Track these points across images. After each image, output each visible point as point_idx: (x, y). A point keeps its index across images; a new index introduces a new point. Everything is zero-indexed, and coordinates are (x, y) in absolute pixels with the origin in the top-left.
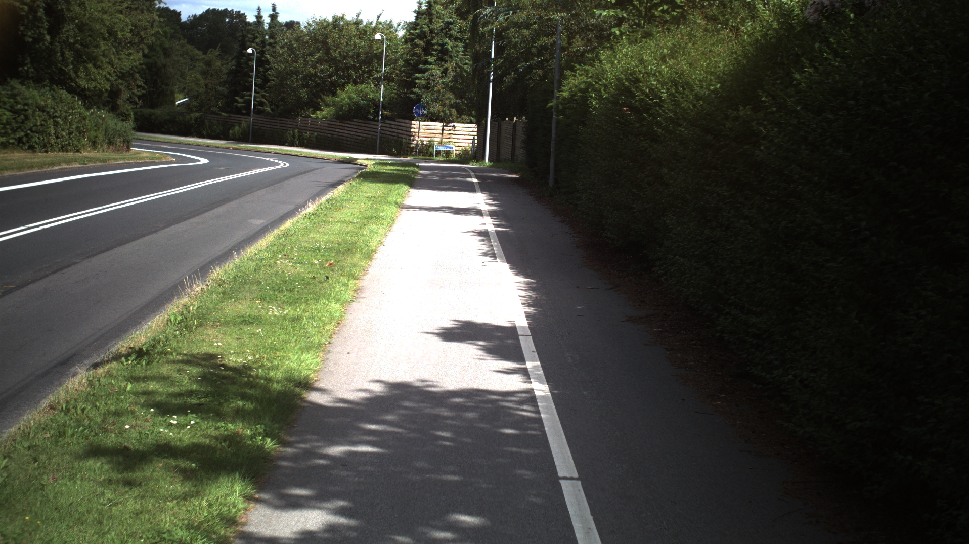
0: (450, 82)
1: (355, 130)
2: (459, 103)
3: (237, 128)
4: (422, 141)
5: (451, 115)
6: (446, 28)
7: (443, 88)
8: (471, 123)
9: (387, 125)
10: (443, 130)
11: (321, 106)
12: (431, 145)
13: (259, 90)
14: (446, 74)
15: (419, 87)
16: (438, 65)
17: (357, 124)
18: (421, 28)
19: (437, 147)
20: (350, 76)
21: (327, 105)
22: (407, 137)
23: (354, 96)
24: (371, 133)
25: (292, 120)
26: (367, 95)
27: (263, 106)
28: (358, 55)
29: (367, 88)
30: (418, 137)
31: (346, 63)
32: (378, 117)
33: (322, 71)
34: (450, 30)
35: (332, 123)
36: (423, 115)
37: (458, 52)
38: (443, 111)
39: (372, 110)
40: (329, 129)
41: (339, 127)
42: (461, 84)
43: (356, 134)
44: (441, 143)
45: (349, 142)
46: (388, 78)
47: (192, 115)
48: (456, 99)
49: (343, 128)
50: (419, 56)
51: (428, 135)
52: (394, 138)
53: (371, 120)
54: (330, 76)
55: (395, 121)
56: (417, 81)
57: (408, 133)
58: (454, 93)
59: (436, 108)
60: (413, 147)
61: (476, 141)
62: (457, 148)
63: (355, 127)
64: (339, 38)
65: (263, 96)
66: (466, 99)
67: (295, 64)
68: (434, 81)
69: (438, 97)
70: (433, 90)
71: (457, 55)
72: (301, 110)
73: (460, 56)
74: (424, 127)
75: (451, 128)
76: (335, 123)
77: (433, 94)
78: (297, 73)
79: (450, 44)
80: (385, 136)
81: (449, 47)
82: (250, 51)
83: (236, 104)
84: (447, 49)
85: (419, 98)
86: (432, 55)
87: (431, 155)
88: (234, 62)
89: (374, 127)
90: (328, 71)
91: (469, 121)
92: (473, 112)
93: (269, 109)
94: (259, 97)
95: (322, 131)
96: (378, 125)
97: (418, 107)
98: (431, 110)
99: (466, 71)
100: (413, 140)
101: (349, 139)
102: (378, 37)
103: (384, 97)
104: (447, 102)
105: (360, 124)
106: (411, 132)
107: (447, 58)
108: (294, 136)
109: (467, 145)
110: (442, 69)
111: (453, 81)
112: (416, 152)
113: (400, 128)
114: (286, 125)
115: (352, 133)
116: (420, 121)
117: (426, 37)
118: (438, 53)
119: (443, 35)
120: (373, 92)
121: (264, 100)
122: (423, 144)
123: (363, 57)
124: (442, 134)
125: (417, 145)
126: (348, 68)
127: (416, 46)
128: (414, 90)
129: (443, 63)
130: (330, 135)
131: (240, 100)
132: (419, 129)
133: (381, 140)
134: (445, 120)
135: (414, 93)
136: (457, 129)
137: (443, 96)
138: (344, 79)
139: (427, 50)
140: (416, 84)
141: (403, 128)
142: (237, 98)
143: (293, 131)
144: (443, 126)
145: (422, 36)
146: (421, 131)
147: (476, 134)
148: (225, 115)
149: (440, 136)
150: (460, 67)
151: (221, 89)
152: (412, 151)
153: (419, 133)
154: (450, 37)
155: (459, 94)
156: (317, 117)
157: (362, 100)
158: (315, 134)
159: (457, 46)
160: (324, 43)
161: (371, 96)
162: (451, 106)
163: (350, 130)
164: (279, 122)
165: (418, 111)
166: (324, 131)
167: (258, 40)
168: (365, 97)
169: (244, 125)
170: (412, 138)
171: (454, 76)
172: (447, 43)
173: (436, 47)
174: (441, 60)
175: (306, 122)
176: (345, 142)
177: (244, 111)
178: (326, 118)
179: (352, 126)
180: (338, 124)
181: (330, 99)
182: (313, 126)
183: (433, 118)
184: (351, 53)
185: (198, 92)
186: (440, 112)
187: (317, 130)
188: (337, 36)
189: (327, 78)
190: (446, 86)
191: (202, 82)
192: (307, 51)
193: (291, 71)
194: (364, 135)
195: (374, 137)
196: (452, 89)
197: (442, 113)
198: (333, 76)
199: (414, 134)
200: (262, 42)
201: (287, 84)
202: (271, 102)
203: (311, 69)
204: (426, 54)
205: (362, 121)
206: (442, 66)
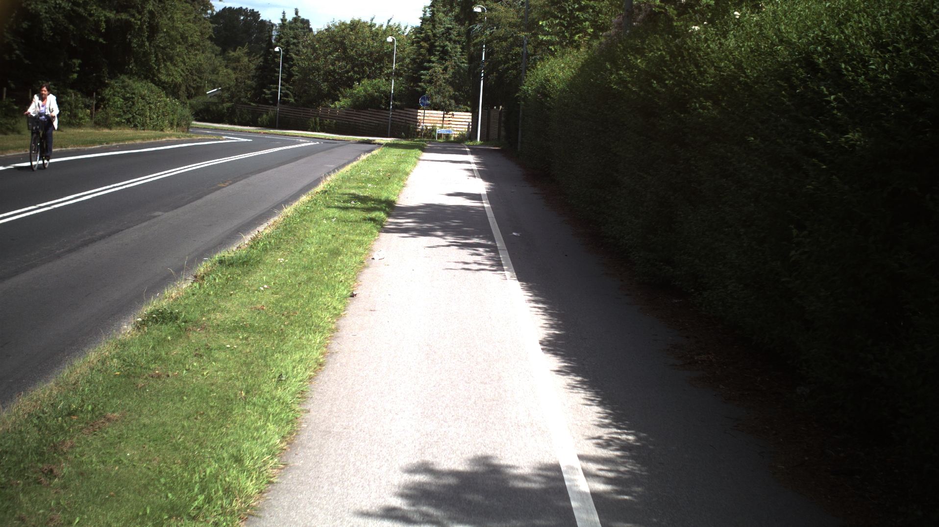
0: (449, 77)
1: (370, 118)
2: (457, 95)
3: (265, 116)
4: (426, 126)
5: (450, 105)
6: (447, 32)
7: (444, 83)
8: (467, 111)
9: (397, 114)
10: (444, 117)
11: (339, 97)
12: (433, 130)
13: (285, 83)
14: (446, 71)
15: (424, 82)
16: (440, 63)
17: (371, 112)
18: (425, 32)
19: (439, 131)
20: (364, 72)
21: (345, 97)
22: (414, 123)
23: (369, 88)
24: (383, 120)
25: (314, 110)
26: (379, 88)
27: (288, 98)
28: (371, 53)
29: (380, 82)
30: (423, 123)
31: (361, 61)
32: (390, 107)
33: (340, 68)
34: (450, 34)
35: (349, 112)
36: (427, 105)
37: (457, 52)
38: (444, 102)
39: (383, 101)
40: (347, 117)
41: (355, 115)
42: (459, 80)
43: (371, 121)
44: (442, 127)
46: (398, 74)
47: (224, 105)
48: (455, 92)
49: (359, 116)
50: (424, 56)
51: (432, 122)
52: (403, 124)
53: (383, 109)
54: (348, 72)
55: (403, 110)
56: (422, 77)
57: (414, 120)
58: (453, 87)
59: (438, 99)
60: (419, 132)
61: (470, 127)
62: (455, 132)
63: (369, 115)
64: (356, 39)
65: (288, 89)
66: (463, 92)
67: (316, 62)
68: (437, 77)
69: (439, 90)
70: (435, 84)
71: (456, 55)
72: (322, 101)
73: (458, 56)
74: (428, 115)
75: (450, 116)
76: (352, 112)
77: (435, 87)
78: (318, 69)
79: (449, 46)
80: (395, 122)
81: (449, 49)
82: (277, 49)
83: (263, 95)
84: (447, 50)
85: (424, 91)
86: (435, 55)
87: (434, 137)
88: (261, 59)
89: (386, 115)
90: (346, 67)
91: (465, 110)
92: (469, 103)
93: (292, 100)
94: (284, 90)
95: (340, 119)
96: (389, 114)
98: (434, 101)
99: (463, 69)
100: (419, 126)
101: (365, 125)
102: (390, 39)
103: (394, 90)
104: (447, 94)
105: (373, 113)
106: (417, 119)
107: (447, 57)
108: (316, 123)
109: (464, 129)
110: (443, 67)
111: (452, 77)
112: (421, 135)
113: (408, 116)
114: (308, 114)
115: (367, 120)
116: (424, 110)
117: (430, 40)
118: (440, 54)
119: (444, 38)
120: (385, 85)
121: (288, 92)
122: (427, 129)
123: (375, 55)
124: (443, 120)
125: (422, 129)
126: (363, 65)
127: (421, 47)
128: (420, 84)
129: (444, 62)
130: (347, 122)
131: (267, 92)
132: (424, 116)
133: (391, 126)
134: (446, 109)
135: (420, 86)
136: (455, 116)
137: (444, 89)
138: (359, 75)
139: (431, 51)
140: (422, 79)
141: (410, 116)
142: (264, 90)
143: (315, 119)
144: (444, 114)
145: (426, 39)
146: (425, 118)
147: (470, 120)
148: (254, 105)
149: (442, 122)
150: (458, 66)
151: (249, 82)
152: (418, 135)
153: (424, 120)
154: (450, 40)
155: (457, 88)
156: (336, 107)
157: (376, 92)
158: (335, 121)
159: (456, 48)
160: (342, 43)
161: (383, 88)
162: (451, 97)
163: (365, 117)
164: (302, 111)
165: (423, 101)
166: (342, 119)
167: (283, 40)
168: (378, 90)
169: (271, 113)
170: (418, 124)
171: (453, 73)
172: (447, 45)
173: (438, 48)
174: (442, 59)
175: (326, 111)
176: (361, 128)
177: (271, 102)
178: (344, 107)
179: (367, 115)
180: (355, 112)
181: (347, 91)
182: (332, 115)
183: (436, 107)
184: (365, 52)
185: (229, 84)
186: (441, 102)
187: (336, 118)
188: (354, 38)
189: (344, 74)
190: (447, 81)
191: (233, 76)
192: (327, 50)
193: (313, 67)
194: (377, 122)
195: (385, 124)
196: (451, 84)
197: (442, 103)
198: (350, 72)
199: (419, 121)
200: (287, 42)
201: (310, 78)
202: (295, 94)
203: (330, 66)
204: (430, 55)
205: (375, 110)
206: (443, 64)
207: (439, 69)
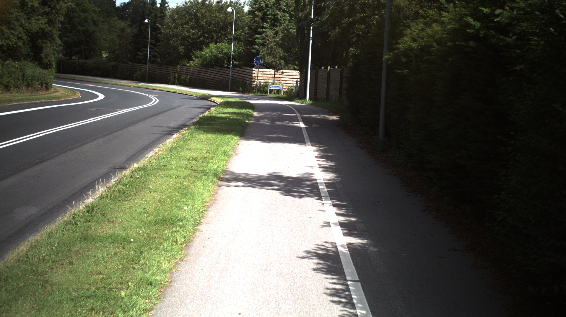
0: (279, 41)
1: (215, 74)
2: (286, 56)
3: (138, 72)
4: (260, 82)
5: (280, 64)
6: (277, 3)
7: (275, 45)
8: (295, 69)
9: (236, 71)
10: (275, 75)
11: (193, 57)
12: (266, 85)
13: (153, 47)
14: (277, 35)
15: (257, 45)
16: (272, 29)
17: (216, 70)
18: (259, 4)
19: (270, 87)
20: (212, 37)
21: (197, 57)
22: (250, 80)
23: (214, 51)
24: (225, 76)
25: (174, 67)
26: (223, 50)
27: (155, 58)
28: (218, 23)
29: (223, 45)
30: (258, 79)
31: (210, 29)
32: (230, 66)
33: (193, 34)
34: (280, 5)
35: (199, 69)
36: (260, 64)
37: (286, 20)
38: (274, 62)
39: (226, 61)
40: (198, 73)
41: (204, 72)
42: (288, 42)
43: (216, 77)
44: (273, 84)
45: (211, 83)
46: (237, 39)
47: (110, 64)
48: (285, 53)
49: (207, 73)
50: (258, 23)
51: (265, 78)
52: (241, 80)
53: (225, 67)
54: (199, 37)
55: (241, 68)
56: (257, 40)
57: (250, 77)
58: (283, 48)
59: (270, 59)
60: (254, 87)
61: (299, 83)
62: (285, 87)
63: (215, 72)
64: (205, 12)
65: (156, 51)
66: (291, 53)
67: (175, 30)
68: (268, 40)
69: (271, 52)
70: (267, 47)
71: (285, 22)
72: (180, 61)
73: (287, 23)
74: (261, 73)
75: (280, 73)
76: (202, 70)
77: (267, 49)
78: (177, 35)
79: (279, 14)
80: (234, 78)
81: (279, 17)
82: (146, 21)
83: (138, 56)
84: (277, 18)
85: (258, 52)
86: (267, 22)
87: (266, 92)
88: (137, 29)
89: (228, 72)
90: (198, 34)
91: (293, 68)
92: (296, 63)
93: (159, 60)
94: (153, 52)
95: (193, 75)
96: (230, 71)
98: (266, 61)
99: (291, 33)
100: (254, 82)
101: (211, 80)
102: (229, 10)
103: (234, 51)
104: (278, 55)
105: (218, 70)
106: (252, 76)
107: (277, 24)
108: (175, 78)
109: (292, 85)
110: (274, 32)
111: (282, 40)
112: (256, 90)
113: (245, 73)
114: (170, 71)
115: (213, 76)
116: (258, 68)
117: (263, 10)
118: (271, 21)
119: (275, 8)
120: (227, 48)
121: (156, 54)
122: (260, 84)
123: (221, 24)
124: (274, 77)
125: (256, 85)
126: (211, 32)
127: (257, 16)
128: (255, 46)
129: (275, 28)
130: (198, 78)
131: (140, 54)
132: (258, 74)
133: (231, 81)
134: (276, 68)
135: (255, 49)
136: (285, 74)
137: (275, 51)
138: (208, 40)
139: (264, 19)
140: (256, 42)
141: (247, 73)
142: (138, 52)
143: (174, 75)
144: (275, 72)
145: (260, 9)
147: (299, 77)
148: (131, 63)
149: (273, 79)
150: (287, 31)
151: (129, 47)
152: (253, 89)
153: (258, 77)
154: (280, 10)
155: (286, 49)
156: (191, 65)
157: (220, 54)
158: (189, 77)
159: (285, 16)
160: (196, 15)
161: (225, 51)
162: (281, 58)
163: (212, 74)
164: (165, 68)
165: (257, 61)
166: (195, 75)
167: (152, 14)
168: (221, 52)
169: (143, 70)
170: (253, 80)
171: (282, 37)
172: (277, 14)
173: (270, 16)
174: (273, 25)
175: (182, 69)
176: (208, 82)
177: (143, 61)
178: (196, 66)
179: (213, 72)
180: (204, 70)
181: (198, 53)
182: (187, 72)
183: (267, 66)
184: (213, 22)
186: (272, 62)
187: (190, 74)
189: (197, 39)
190: (277, 43)
192: (184, 21)
193: (173, 34)
194: (221, 78)
195: (227, 79)
196: (281, 46)
198: (201, 37)
199: (254, 77)
201: (170, 43)
202: (161, 55)
203: (186, 33)
204: (263, 22)
205: (219, 68)
206: (274, 30)
207: (270, 33)
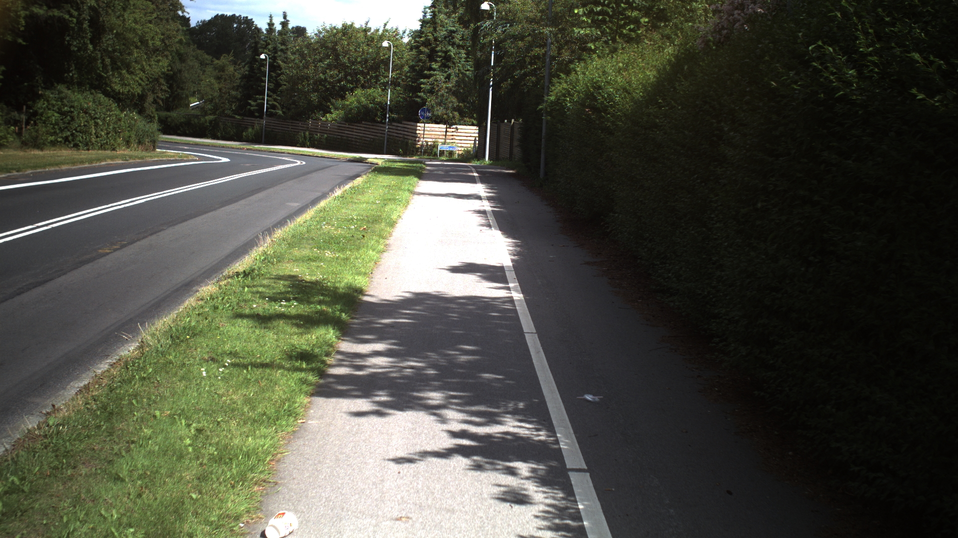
0: (453, 86)
1: (364, 132)
2: (461, 106)
3: (250, 130)
4: (427, 142)
5: (454, 117)
6: (449, 36)
7: (447, 93)
8: (473, 125)
9: (394, 127)
10: (446, 132)
11: (331, 109)
12: (435, 146)
13: (271, 94)
14: (449, 80)
15: (424, 92)
16: (442, 71)
17: (365, 126)
18: (425, 36)
19: (440, 147)
20: (358, 81)
21: (336, 109)
22: (413, 138)
23: (363, 99)
24: (378, 135)
25: (303, 123)
26: (375, 99)
27: (275, 109)
28: (366, 61)
29: (375, 92)
30: (424, 138)
31: (354, 69)
32: (386, 120)
33: (331, 76)
34: (453, 38)
35: (341, 125)
36: (427, 118)
37: (461, 58)
38: (446, 114)
39: (380, 113)
40: (339, 131)
41: (348, 129)
42: (463, 89)
43: (364, 135)
44: (444, 143)
45: (358, 144)
46: (395, 83)
47: (207, 117)
48: (459, 103)
49: (352, 130)
50: (424, 62)
51: (433, 137)
52: (401, 139)
53: (378, 122)
54: (339, 81)
55: (401, 123)
56: (422, 86)
57: (413, 135)
58: (457, 97)
59: (440, 111)
60: (418, 148)
61: (477, 142)
62: (460, 149)
63: (364, 129)
64: (348, 45)
65: (275, 100)
66: (468, 103)
67: (306, 71)
68: (438, 86)
69: (441, 101)
70: (437, 94)
71: (460, 61)
72: (312, 113)
73: (463, 63)
74: (428, 129)
75: (454, 130)
76: (344, 126)
77: (437, 98)
78: (307, 78)
79: (452, 51)
80: (392, 137)
81: (452, 54)
82: (263, 56)
83: (249, 107)
84: (450, 56)
85: (424, 102)
86: (436, 61)
87: (436, 154)
88: (247, 68)
89: (382, 129)
90: (338, 76)
91: (470, 124)
92: (475, 115)
93: (280, 112)
94: (270, 101)
95: (332, 133)
96: (385, 128)
97: (423, 110)
98: (436, 113)
99: (468, 77)
100: (419, 141)
101: (358, 140)
102: (385, 44)
103: (391, 101)
104: (450, 105)
105: (368, 126)
106: (416, 133)
107: (450, 64)
108: (305, 137)
109: (469, 145)
110: (445, 75)
111: (456, 86)
112: (421, 152)
113: (406, 130)
114: (297, 128)
115: (360, 135)
116: (424, 123)
117: (430, 44)
118: (442, 60)
119: (446, 43)
120: (380, 96)
121: (275, 103)
122: (427, 145)
123: (371, 62)
124: (446, 135)
125: (422, 145)
126: (356, 74)
127: (421, 52)
128: (419, 94)
129: (446, 69)
130: (339, 137)
131: (253, 103)
132: (424, 131)
133: (388, 141)
134: (449, 122)
135: (419, 97)
136: (459, 131)
137: (447, 100)
138: (352, 84)
139: (432, 57)
140: (421, 88)
141: (409, 130)
142: (250, 101)
143: (304, 133)
144: (447, 128)
145: (427, 43)
146: (426, 132)
147: (477, 135)
148: (239, 117)
149: (444, 137)
150: (462, 73)
151: (233, 93)
152: (417, 151)
153: (424, 134)
154: (453, 44)
155: (462, 98)
156: (327, 119)
157: (371, 103)
158: (326, 135)
159: (460, 53)
160: (334, 50)
161: (378, 100)
162: (454, 109)
163: (358, 132)
164: (290, 124)
165: (423, 114)
166: (334, 133)
167: (270, 47)
168: (373, 101)
169: (257, 127)
170: (417, 139)
171: (457, 82)
172: (450, 51)
173: (440, 54)
174: (444, 66)
175: (316, 124)
176: (354, 143)
177: (257, 114)
178: (336, 120)
179: (361, 128)
180: (347, 126)
181: (339, 103)
182: (323, 128)
183: (437, 120)
184: (359, 60)
185: (212, 95)
186: (443, 115)
187: (327, 132)
188: (346, 43)
189: (337, 83)
190: (449, 90)
191: (216, 86)
192: (318, 57)
193: (302, 76)
194: (372, 137)
195: (381, 138)
196: (455, 94)
197: (445, 116)
198: (342, 81)
199: (419, 135)
200: (275, 48)
201: (298, 88)
202: (283, 105)
203: (321, 75)
204: (431, 61)
205: (370, 123)
206: (446, 72)
207: (441, 77)
